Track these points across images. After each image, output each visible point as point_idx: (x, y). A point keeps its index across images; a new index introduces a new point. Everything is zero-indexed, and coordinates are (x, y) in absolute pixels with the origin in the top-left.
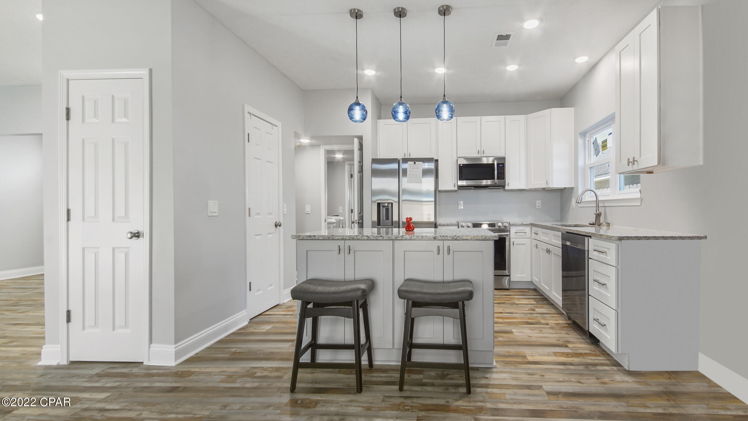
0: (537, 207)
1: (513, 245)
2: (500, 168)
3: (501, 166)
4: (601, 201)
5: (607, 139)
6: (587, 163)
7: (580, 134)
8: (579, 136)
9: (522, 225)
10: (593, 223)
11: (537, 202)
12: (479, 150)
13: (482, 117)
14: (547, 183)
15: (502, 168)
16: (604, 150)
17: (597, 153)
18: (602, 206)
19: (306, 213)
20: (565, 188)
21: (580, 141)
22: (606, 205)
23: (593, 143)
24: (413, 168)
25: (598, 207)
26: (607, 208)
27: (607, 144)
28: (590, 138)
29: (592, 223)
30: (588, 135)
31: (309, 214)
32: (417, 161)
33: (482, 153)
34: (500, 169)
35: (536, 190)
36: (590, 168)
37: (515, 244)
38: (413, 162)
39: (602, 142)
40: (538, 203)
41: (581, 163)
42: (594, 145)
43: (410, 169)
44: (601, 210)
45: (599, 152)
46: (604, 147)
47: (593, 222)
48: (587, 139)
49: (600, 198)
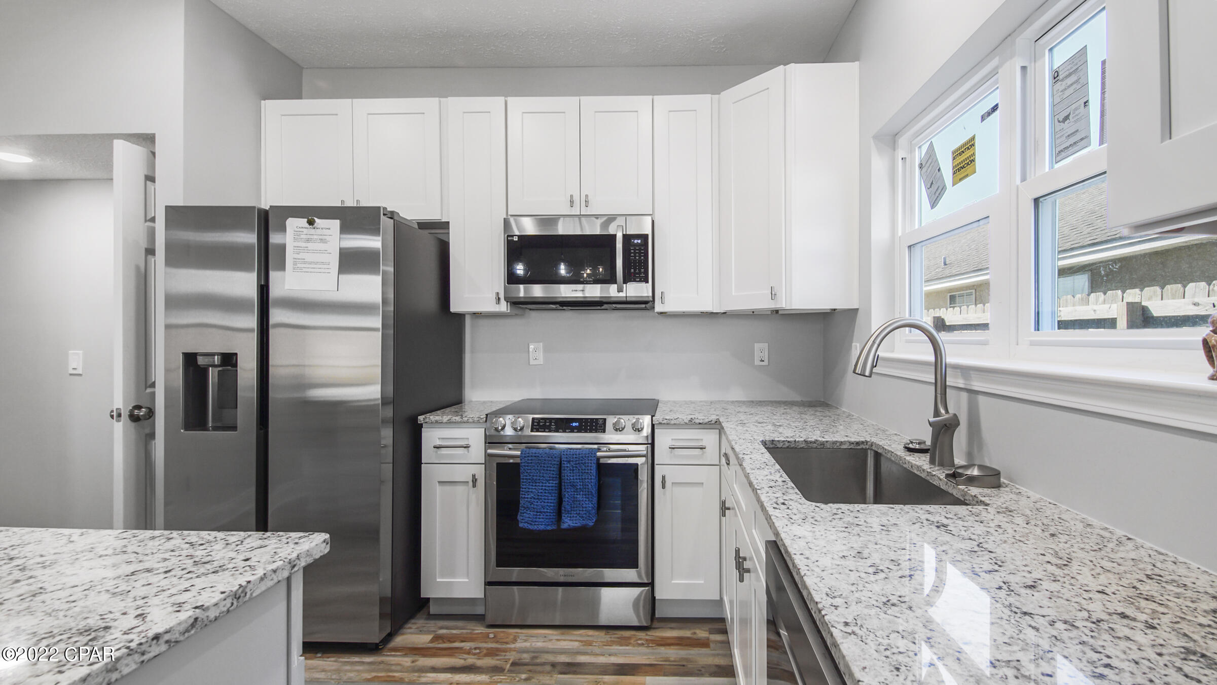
0: (757, 362)
1: (664, 487)
2: (635, 250)
3: (637, 244)
4: (956, 367)
5: (973, 138)
6: (900, 234)
7: (876, 137)
8: (872, 141)
9: (692, 424)
10: (923, 447)
11: (757, 346)
12: (572, 196)
13: (584, 99)
14: (773, 296)
15: (640, 250)
16: (961, 180)
17: (936, 192)
18: (961, 386)
19: (71, 375)
20: (835, 310)
21: (879, 164)
22: (977, 385)
23: (921, 166)
24: (308, 241)
25: (941, 389)
26: (981, 399)
27: (974, 154)
28: (912, 151)
29: (917, 447)
30: (903, 141)
31: (80, 375)
32: (319, 218)
33: (583, 203)
34: (635, 253)
35: (753, 315)
36: (910, 247)
37: (668, 484)
38: (306, 220)
39: (953, 153)
40: (761, 350)
41: (879, 232)
42: (924, 170)
43: (297, 244)
44: (957, 405)
45: (944, 188)
46: (963, 167)
47: (919, 444)
48: (901, 153)
49: (951, 358)
